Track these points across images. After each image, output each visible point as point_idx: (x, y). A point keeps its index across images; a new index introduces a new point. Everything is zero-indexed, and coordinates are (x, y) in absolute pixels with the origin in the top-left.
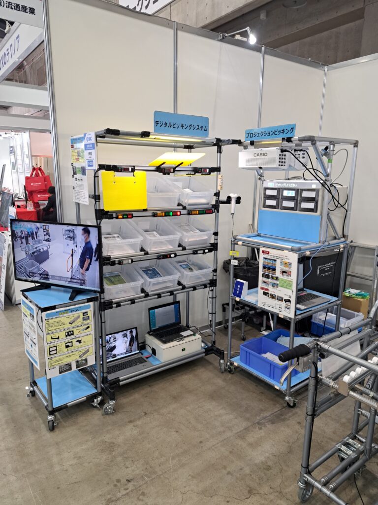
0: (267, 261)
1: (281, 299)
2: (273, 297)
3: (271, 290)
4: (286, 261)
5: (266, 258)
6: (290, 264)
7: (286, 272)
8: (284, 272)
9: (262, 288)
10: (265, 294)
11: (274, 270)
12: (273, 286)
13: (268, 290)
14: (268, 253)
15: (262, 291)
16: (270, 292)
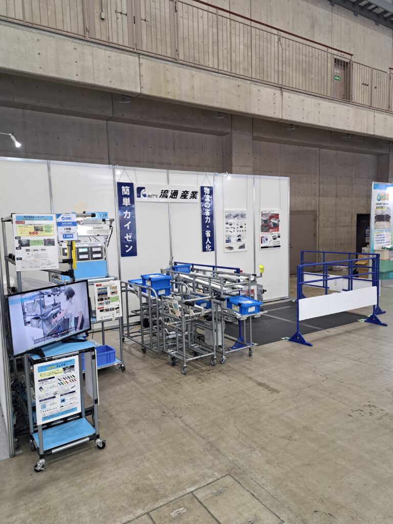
0: (100, 290)
1: (113, 309)
2: (107, 310)
3: (106, 307)
4: (114, 286)
5: (99, 289)
6: (116, 287)
7: (114, 292)
8: (113, 293)
9: (98, 309)
10: (101, 311)
11: (106, 294)
12: (107, 304)
13: (103, 308)
14: (101, 285)
15: (99, 310)
16: (104, 309)
